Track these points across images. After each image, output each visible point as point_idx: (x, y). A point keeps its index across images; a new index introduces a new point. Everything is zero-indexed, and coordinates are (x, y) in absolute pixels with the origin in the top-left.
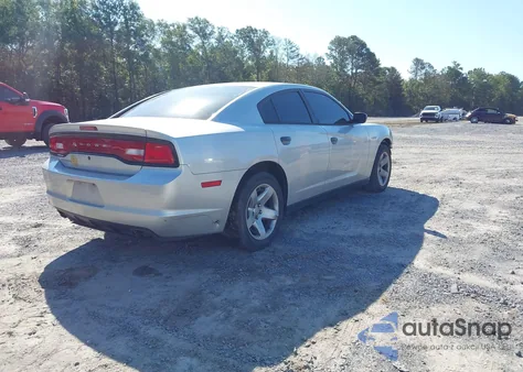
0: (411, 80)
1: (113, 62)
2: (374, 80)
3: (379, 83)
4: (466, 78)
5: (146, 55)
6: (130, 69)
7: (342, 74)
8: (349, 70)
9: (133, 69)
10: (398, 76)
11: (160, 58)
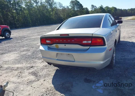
0: (91, 10)
1: (12, 12)
2: (82, 12)
3: (84, 12)
4: (104, 9)
5: (21, 9)
6: (17, 14)
7: (74, 10)
8: (76, 9)
9: (18, 14)
10: (88, 10)
11: (25, 10)
